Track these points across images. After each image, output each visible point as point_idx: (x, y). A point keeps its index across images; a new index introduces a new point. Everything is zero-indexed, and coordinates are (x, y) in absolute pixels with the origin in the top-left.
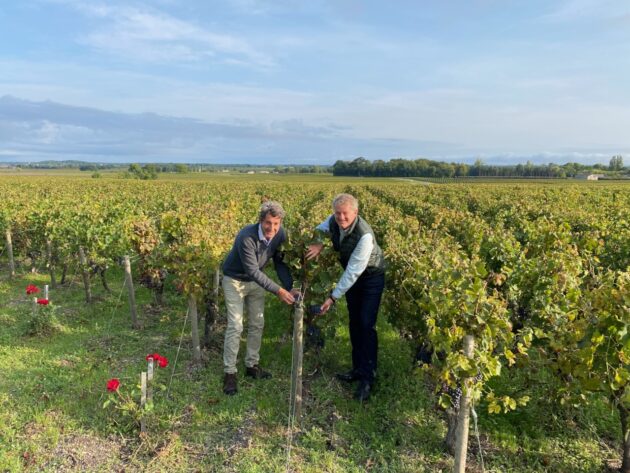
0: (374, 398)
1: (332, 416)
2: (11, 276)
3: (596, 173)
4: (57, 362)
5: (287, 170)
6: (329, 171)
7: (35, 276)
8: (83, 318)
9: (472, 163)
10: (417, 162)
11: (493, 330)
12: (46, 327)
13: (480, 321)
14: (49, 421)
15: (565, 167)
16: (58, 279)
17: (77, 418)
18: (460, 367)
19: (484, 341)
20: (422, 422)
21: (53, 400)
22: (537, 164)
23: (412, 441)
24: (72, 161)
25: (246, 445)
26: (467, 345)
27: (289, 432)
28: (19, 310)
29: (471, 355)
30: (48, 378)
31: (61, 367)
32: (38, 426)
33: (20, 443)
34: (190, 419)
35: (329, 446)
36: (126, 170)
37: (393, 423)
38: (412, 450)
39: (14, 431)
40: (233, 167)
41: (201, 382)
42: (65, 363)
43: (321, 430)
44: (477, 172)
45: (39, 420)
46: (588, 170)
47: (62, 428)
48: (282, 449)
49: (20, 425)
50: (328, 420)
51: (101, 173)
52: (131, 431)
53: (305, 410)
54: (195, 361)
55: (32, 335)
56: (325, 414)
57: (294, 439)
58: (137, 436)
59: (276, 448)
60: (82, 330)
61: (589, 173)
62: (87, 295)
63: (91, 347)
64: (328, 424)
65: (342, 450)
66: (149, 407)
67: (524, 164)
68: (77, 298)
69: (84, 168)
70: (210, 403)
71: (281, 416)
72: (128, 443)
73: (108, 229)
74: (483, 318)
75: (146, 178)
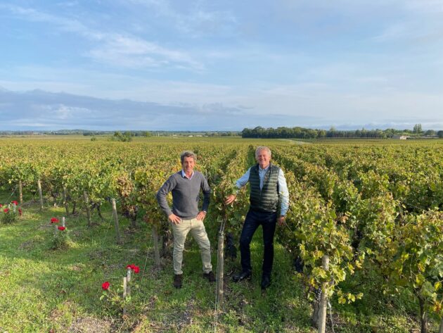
0: (268, 290)
1: (242, 302)
2: (41, 209)
3: (405, 135)
4: (71, 267)
5: (213, 135)
6: (239, 135)
7: (56, 208)
8: (87, 237)
9: (328, 130)
10: (294, 129)
11: (340, 252)
12: (63, 244)
13: (333, 247)
14: (66, 308)
15: (386, 131)
16: (71, 211)
17: (84, 306)
18: (320, 276)
19: (335, 258)
20: (298, 305)
21: (69, 294)
22: (369, 129)
23: (292, 319)
24: (78, 130)
25: (188, 323)
26: (325, 261)
27: (215, 313)
28: (46, 232)
29: (327, 267)
30: (65, 278)
31: (73, 271)
32: (59, 312)
33: (48, 323)
34: (154, 305)
35: (240, 323)
36: (113, 135)
37: (279, 306)
38: (292, 325)
39: (44, 315)
40: (180, 133)
41: (160, 280)
42: (76, 268)
43: (235, 312)
44: (332, 135)
45: (60, 308)
46: (401, 133)
47: (74, 313)
48: (211, 325)
49: (48, 311)
50: (239, 305)
51: (97, 137)
52: (117, 314)
53: (225, 298)
54: (157, 267)
55: (54, 249)
56: (238, 301)
57: (219, 318)
58: (121, 317)
59: (208, 324)
60: (86, 245)
61: (401, 135)
62: (89, 222)
63: (92, 258)
64: (239, 308)
65: (248, 324)
66: (129, 299)
67: (360, 129)
68: (83, 224)
69: (86, 134)
70: (166, 294)
71: (210, 303)
72: (115, 322)
73: (102, 180)
74: (334, 245)
75: (125, 141)
